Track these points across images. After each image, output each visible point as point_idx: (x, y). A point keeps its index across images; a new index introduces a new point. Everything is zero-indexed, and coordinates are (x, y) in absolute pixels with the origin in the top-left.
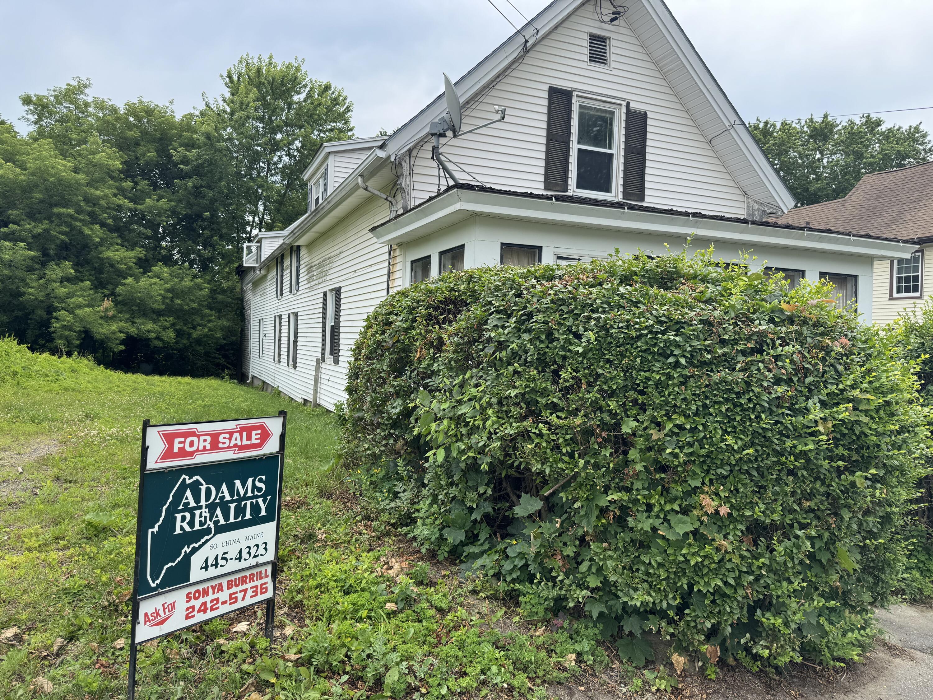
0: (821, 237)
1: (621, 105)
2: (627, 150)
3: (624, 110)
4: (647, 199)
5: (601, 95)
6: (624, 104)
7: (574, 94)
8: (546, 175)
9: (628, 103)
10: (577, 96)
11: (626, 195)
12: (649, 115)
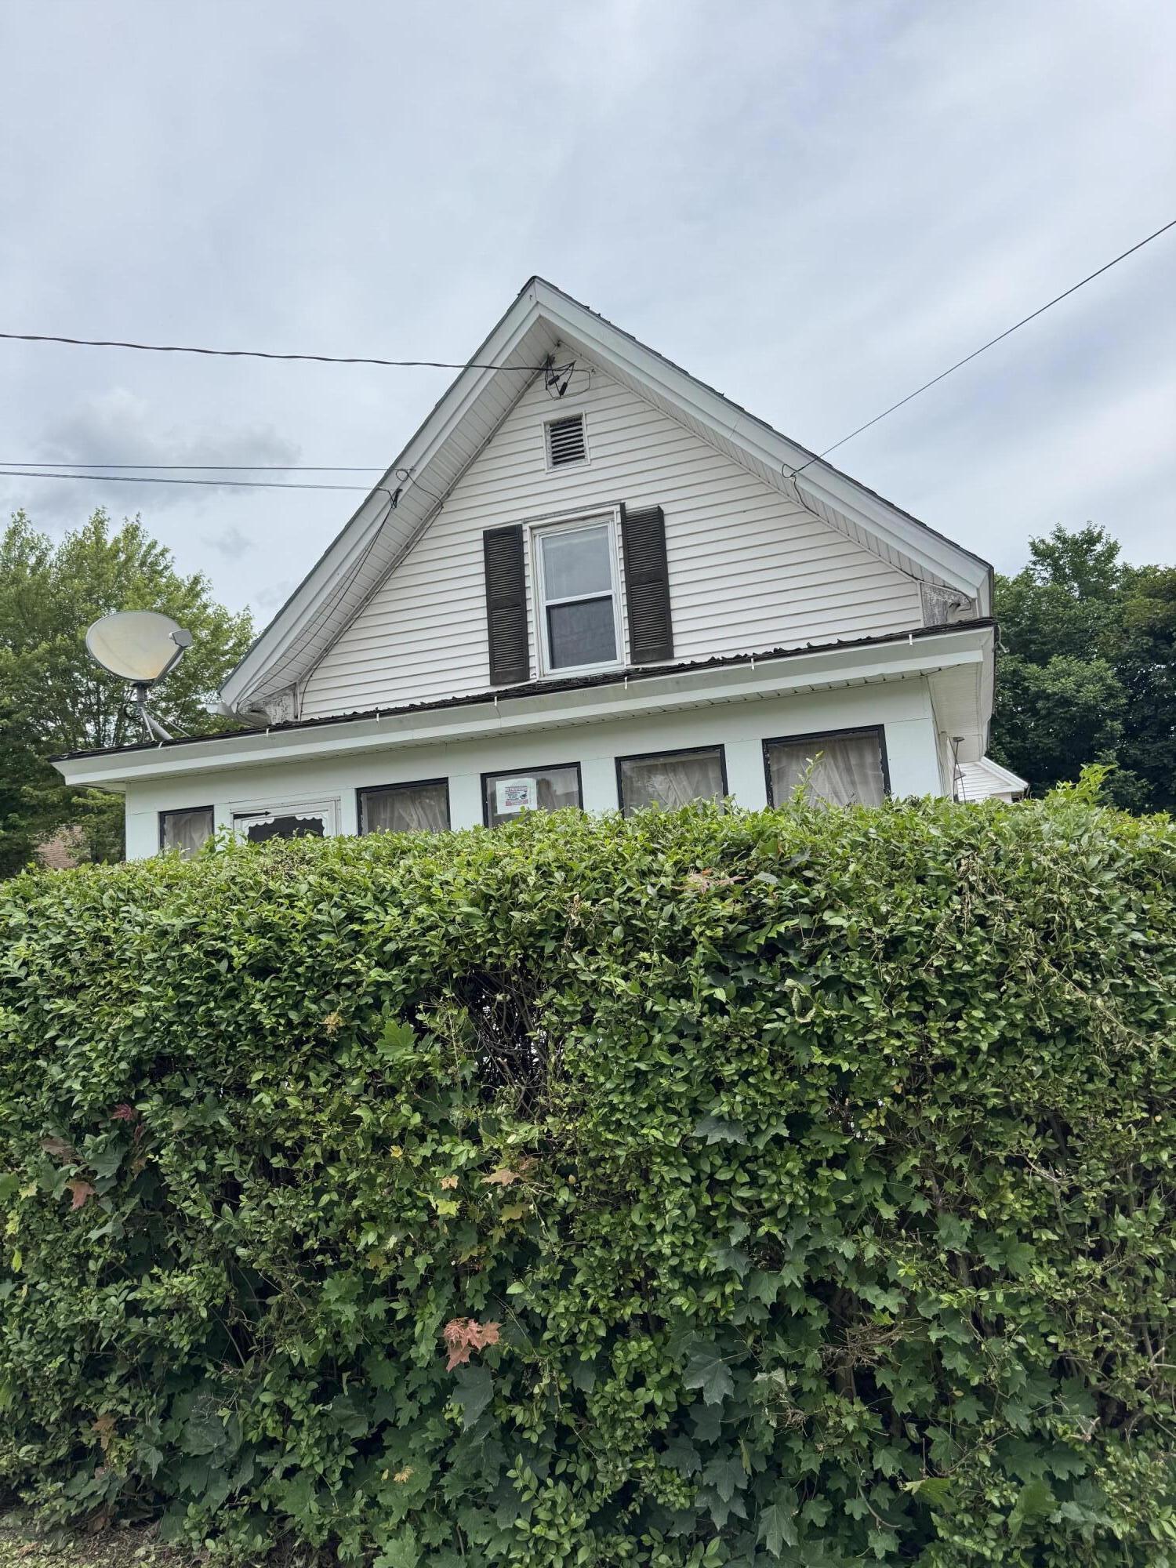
0: (677, 682)
1: (612, 513)
2: (631, 582)
3: (618, 519)
4: (677, 652)
5: (575, 511)
6: (618, 508)
7: (526, 527)
8: (493, 663)
9: (623, 506)
10: (532, 528)
11: (636, 657)
12: (666, 509)
